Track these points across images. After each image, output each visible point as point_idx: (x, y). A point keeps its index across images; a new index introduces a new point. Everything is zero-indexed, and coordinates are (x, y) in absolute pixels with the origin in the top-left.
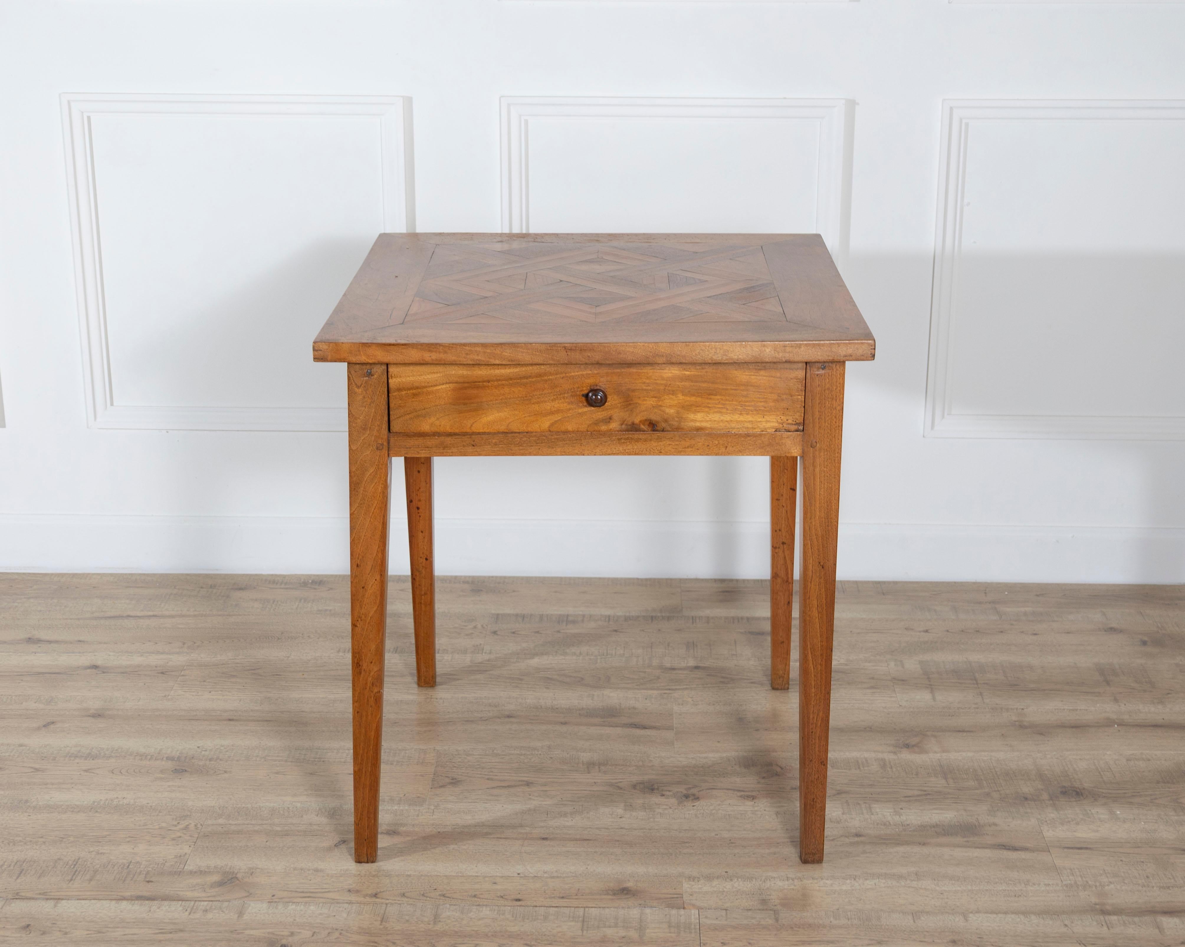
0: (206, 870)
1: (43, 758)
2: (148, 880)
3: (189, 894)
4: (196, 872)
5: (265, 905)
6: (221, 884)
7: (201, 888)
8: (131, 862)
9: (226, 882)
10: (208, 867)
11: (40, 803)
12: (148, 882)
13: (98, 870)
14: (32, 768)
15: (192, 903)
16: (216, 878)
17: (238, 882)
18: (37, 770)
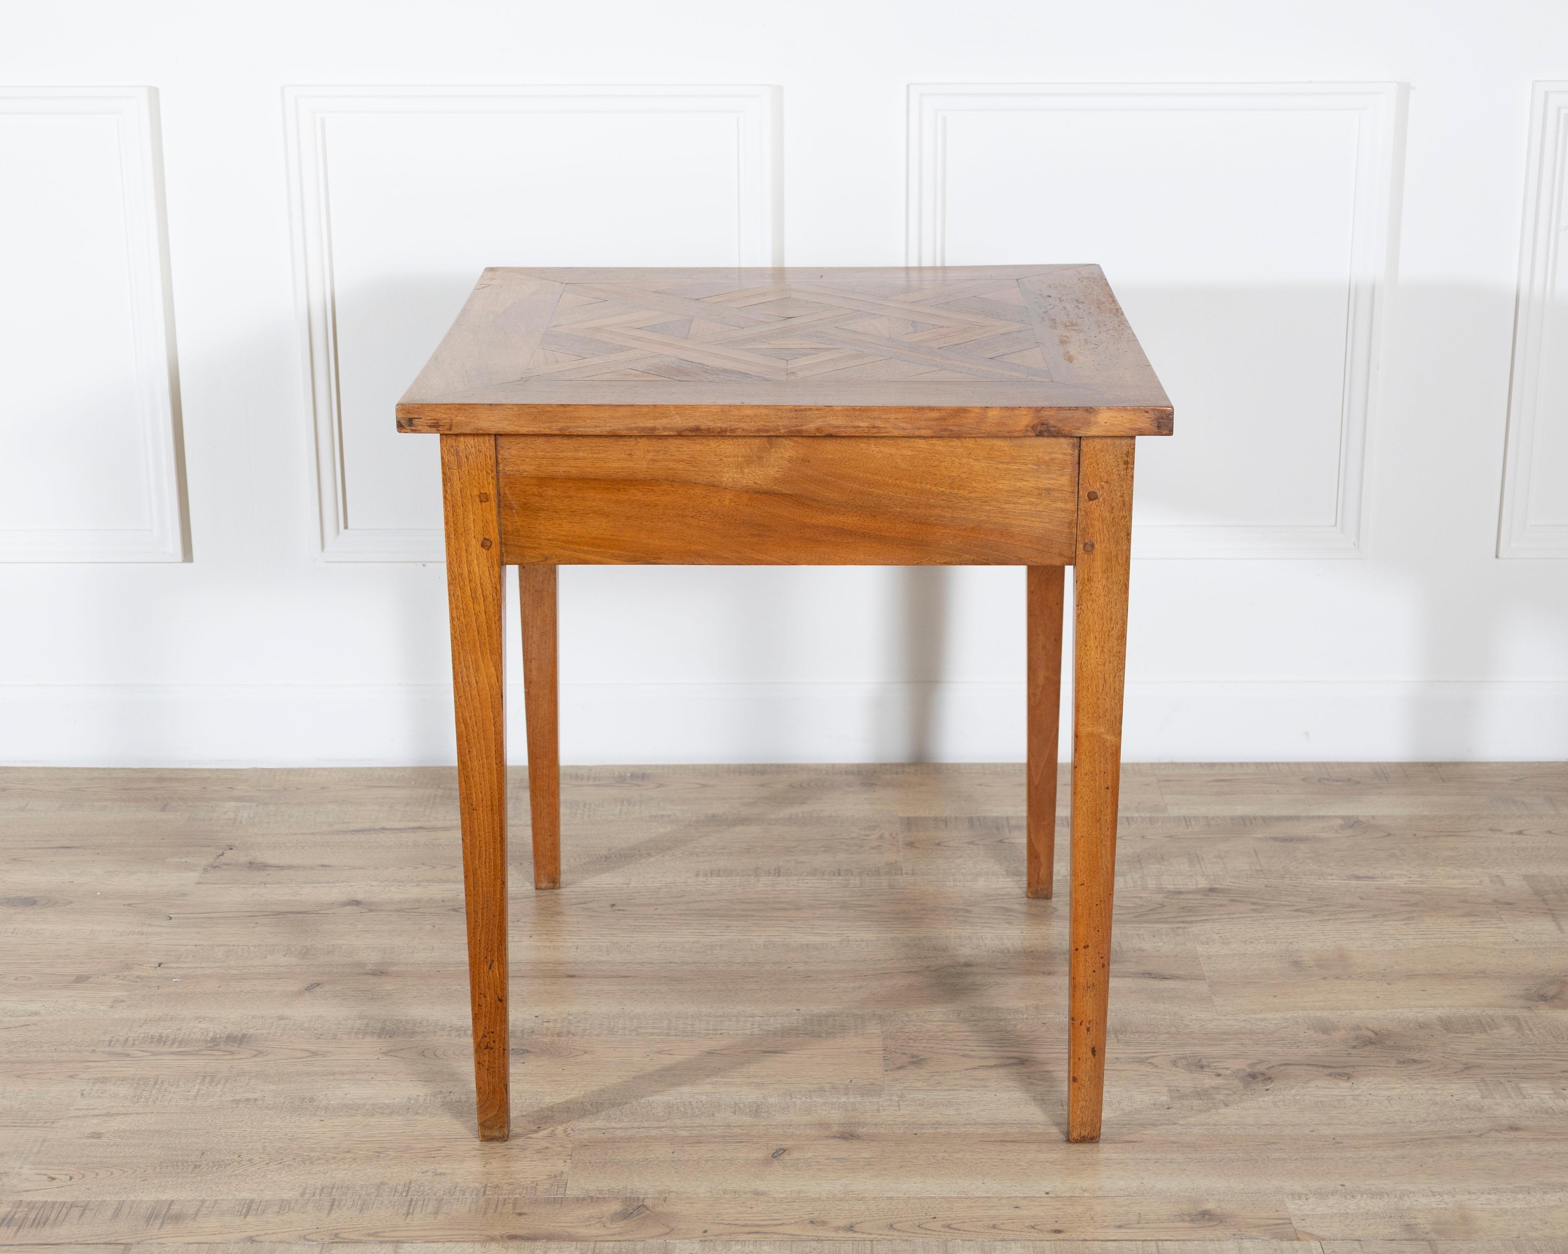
0: (598, 1196)
1: (318, 1036)
2: (518, 1211)
3: (583, 1231)
4: (584, 1199)
5: (697, 1246)
6: (625, 1215)
7: (598, 1222)
8: (486, 1186)
9: (632, 1213)
10: (600, 1192)
11: (333, 1102)
12: (520, 1214)
13: (442, 1200)
14: (306, 1050)
15: (592, 1245)
16: (616, 1207)
17: (648, 1212)
18: (314, 1054)
